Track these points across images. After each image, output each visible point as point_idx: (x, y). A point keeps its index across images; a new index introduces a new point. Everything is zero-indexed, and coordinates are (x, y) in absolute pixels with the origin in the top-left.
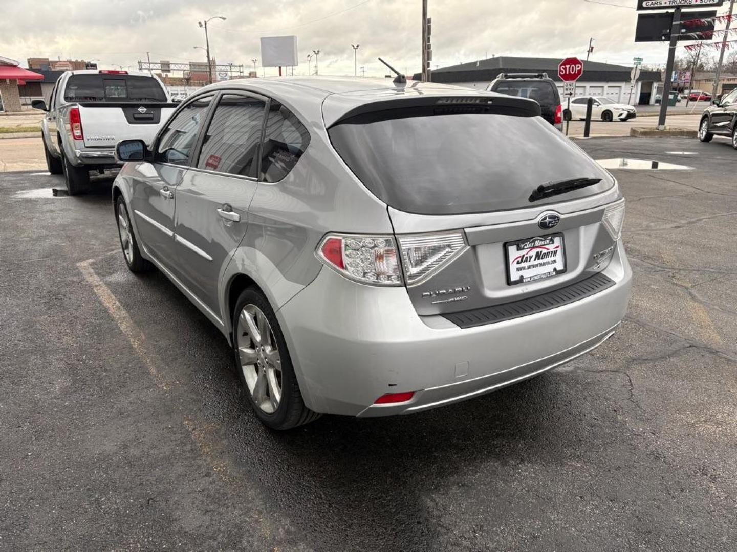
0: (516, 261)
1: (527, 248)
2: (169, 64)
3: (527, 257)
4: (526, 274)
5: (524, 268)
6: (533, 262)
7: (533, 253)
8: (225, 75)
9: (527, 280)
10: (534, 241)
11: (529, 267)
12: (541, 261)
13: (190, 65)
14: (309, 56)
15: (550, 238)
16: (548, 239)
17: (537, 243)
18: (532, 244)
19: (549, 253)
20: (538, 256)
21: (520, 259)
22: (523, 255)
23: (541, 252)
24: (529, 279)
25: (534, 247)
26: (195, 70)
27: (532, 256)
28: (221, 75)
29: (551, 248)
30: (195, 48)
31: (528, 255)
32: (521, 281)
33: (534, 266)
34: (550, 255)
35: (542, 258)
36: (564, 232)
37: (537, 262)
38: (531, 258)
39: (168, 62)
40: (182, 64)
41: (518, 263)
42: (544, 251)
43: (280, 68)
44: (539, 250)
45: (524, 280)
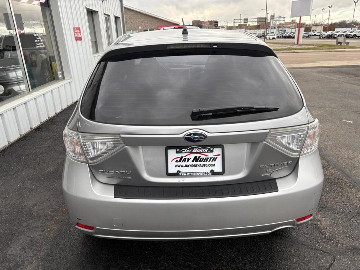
0: (175, 160)
1: (185, 153)
2: (247, 19)
3: (185, 159)
4: (183, 170)
5: (182, 166)
6: (190, 163)
7: (192, 156)
8: (275, 23)
9: (183, 174)
10: (192, 149)
11: (187, 166)
12: (198, 163)
13: (258, 19)
14: (323, 9)
15: (209, 148)
16: (207, 149)
17: (195, 150)
18: (190, 151)
19: (208, 158)
20: (196, 159)
21: (179, 159)
22: (182, 157)
23: (199, 157)
24: (185, 174)
25: (192, 153)
26: (260, 21)
27: (190, 159)
28: (273, 23)
29: (210, 155)
30: (262, 10)
31: (187, 157)
32: (177, 174)
33: (191, 166)
34: (209, 160)
35: (200, 161)
36: (224, 145)
37: (195, 163)
38: (188, 160)
39: (247, 18)
40: (254, 19)
41: (177, 161)
42: (202, 156)
43: (300, 17)
44: (198, 155)
45: (180, 174)
